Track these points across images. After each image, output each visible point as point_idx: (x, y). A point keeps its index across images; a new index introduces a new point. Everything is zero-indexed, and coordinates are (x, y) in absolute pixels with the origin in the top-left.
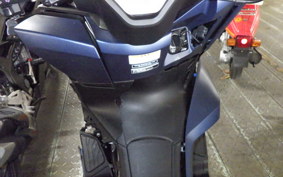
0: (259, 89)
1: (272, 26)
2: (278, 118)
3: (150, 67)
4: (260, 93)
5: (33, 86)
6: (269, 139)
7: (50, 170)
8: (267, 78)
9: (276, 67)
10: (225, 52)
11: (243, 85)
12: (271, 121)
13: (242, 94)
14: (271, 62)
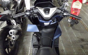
0: (77, 30)
1: (86, 13)
2: (80, 38)
3: (48, 25)
4: (77, 31)
5: (21, 23)
6: (76, 43)
7: (23, 43)
8: (80, 28)
9: (83, 25)
10: (70, 20)
11: (73, 29)
12: (78, 39)
13: (73, 31)
14: (83, 23)
